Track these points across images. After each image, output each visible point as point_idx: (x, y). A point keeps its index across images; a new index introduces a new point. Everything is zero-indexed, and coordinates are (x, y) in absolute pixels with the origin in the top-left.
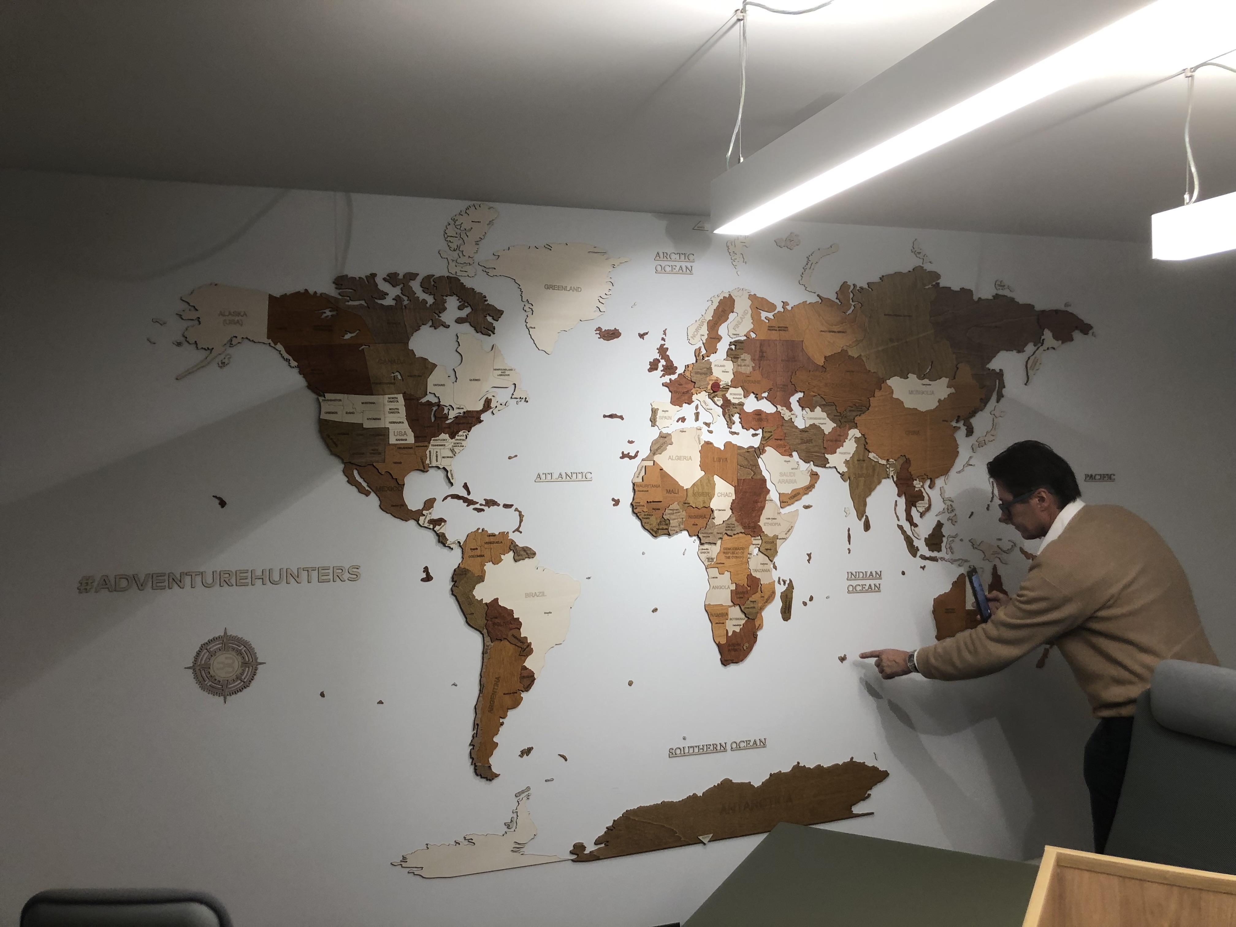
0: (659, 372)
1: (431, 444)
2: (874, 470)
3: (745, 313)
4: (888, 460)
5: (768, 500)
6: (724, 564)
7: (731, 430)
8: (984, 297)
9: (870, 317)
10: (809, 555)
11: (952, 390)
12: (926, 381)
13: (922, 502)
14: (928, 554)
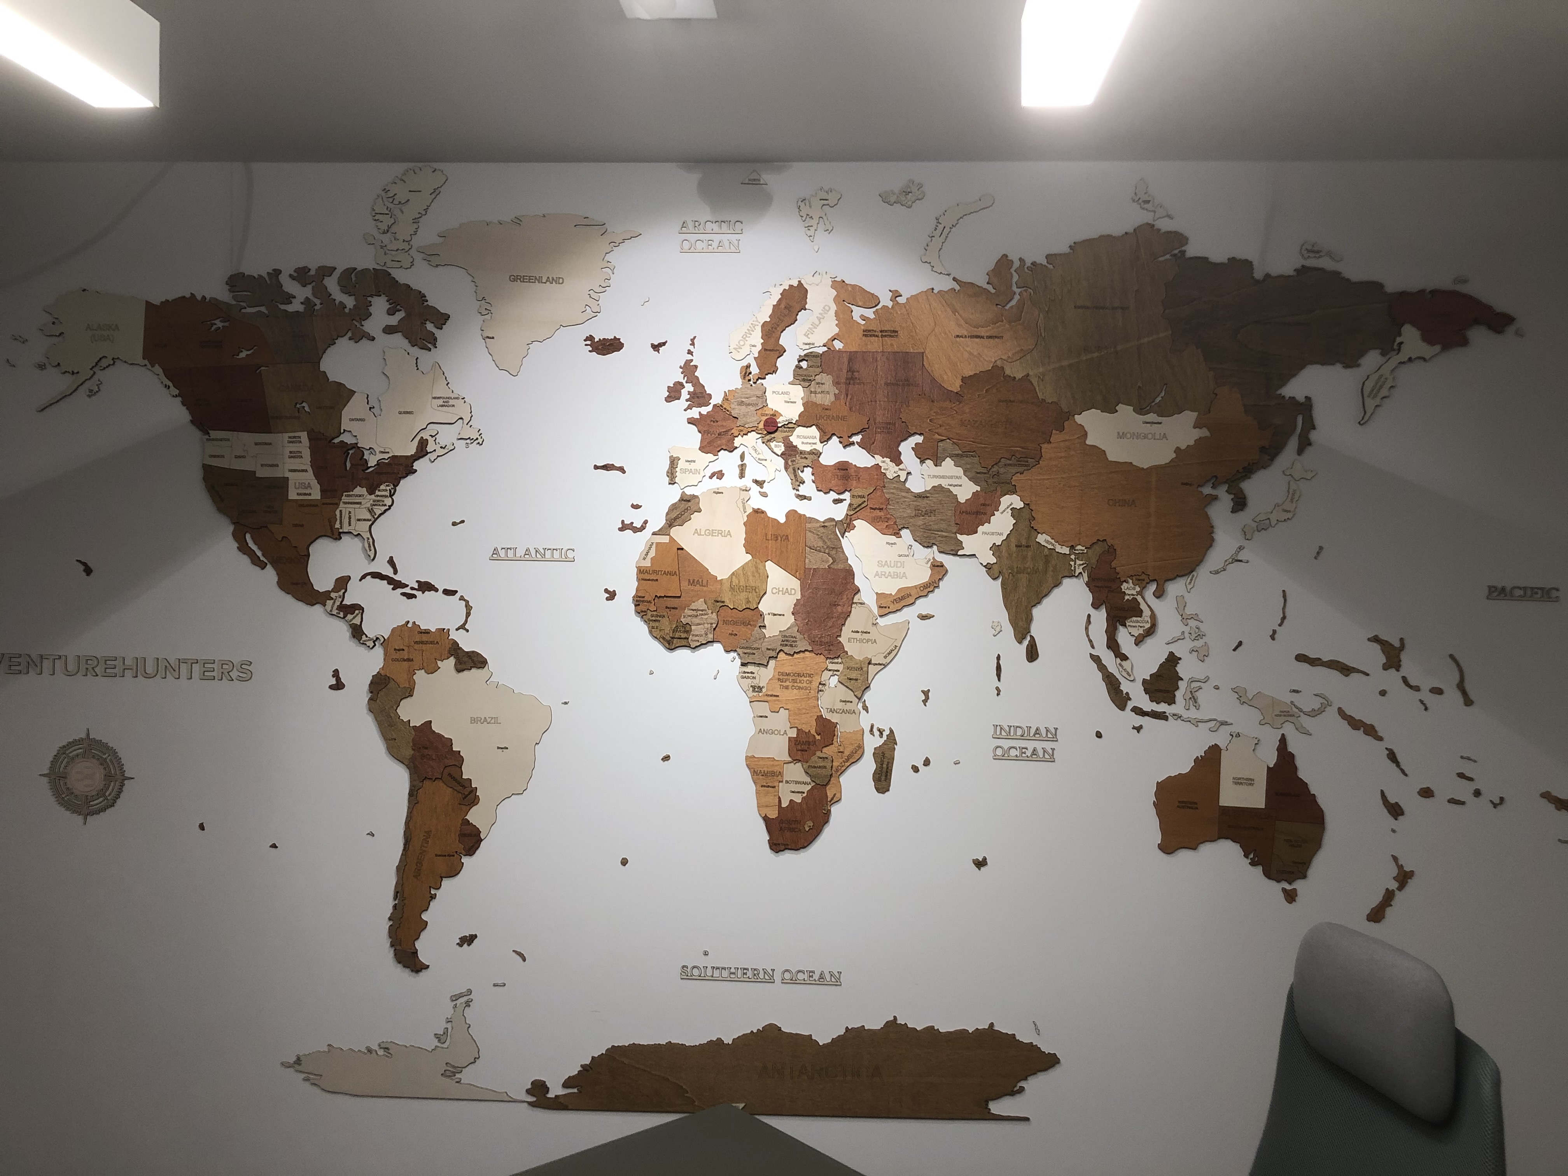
0: (682, 403)
1: (342, 501)
2: (1047, 562)
3: (826, 310)
4: (1072, 547)
5: (856, 603)
6: (778, 696)
7: (797, 493)
8: (1275, 271)
9: (1047, 312)
10: (926, 693)
11: (1205, 433)
12: (1152, 417)
13: (1139, 619)
14: (1148, 705)
